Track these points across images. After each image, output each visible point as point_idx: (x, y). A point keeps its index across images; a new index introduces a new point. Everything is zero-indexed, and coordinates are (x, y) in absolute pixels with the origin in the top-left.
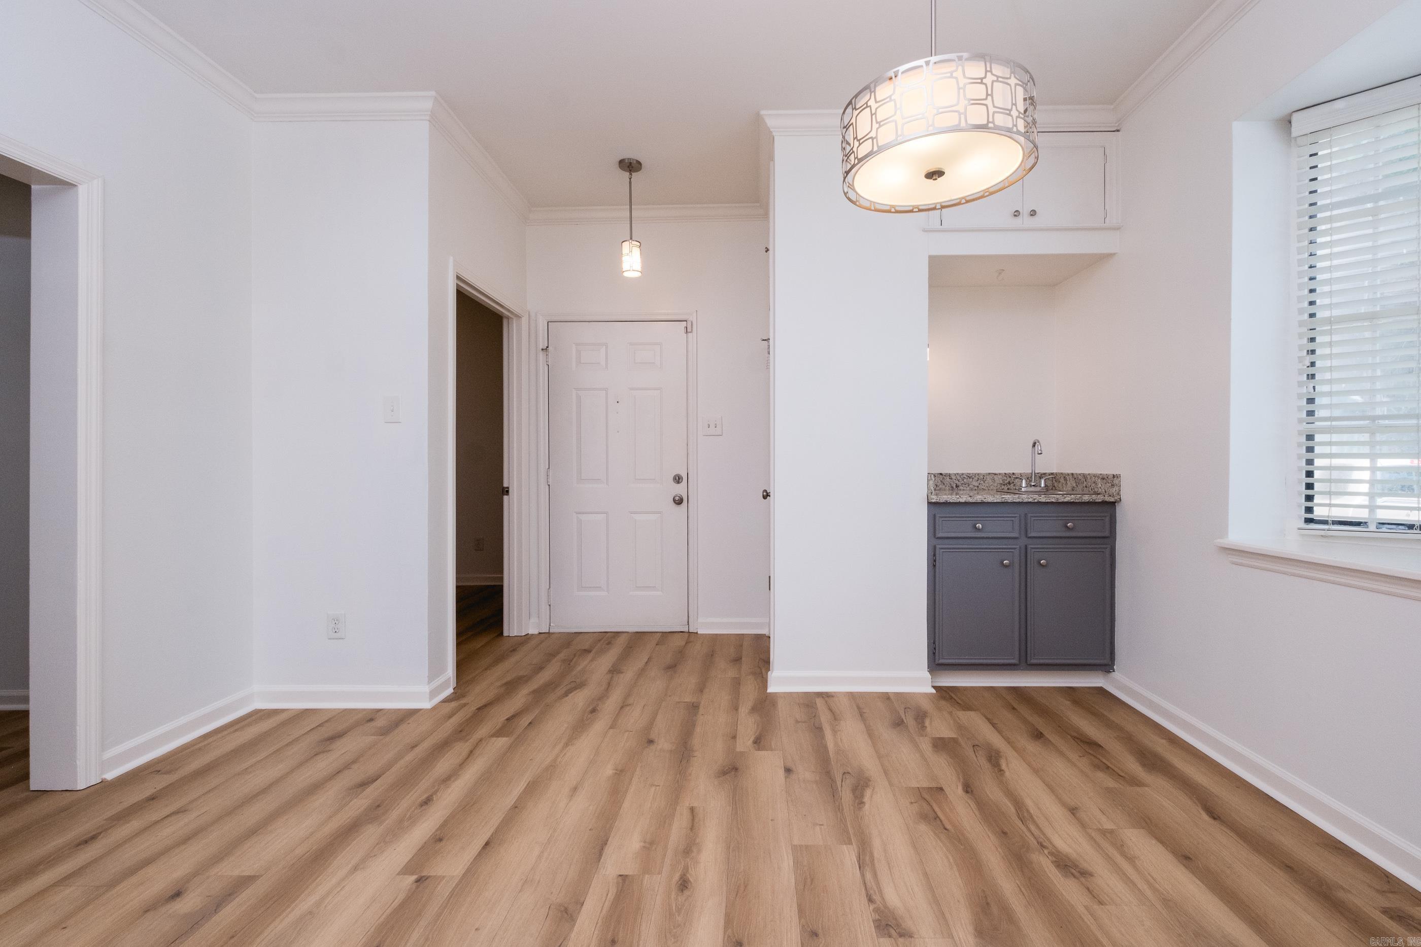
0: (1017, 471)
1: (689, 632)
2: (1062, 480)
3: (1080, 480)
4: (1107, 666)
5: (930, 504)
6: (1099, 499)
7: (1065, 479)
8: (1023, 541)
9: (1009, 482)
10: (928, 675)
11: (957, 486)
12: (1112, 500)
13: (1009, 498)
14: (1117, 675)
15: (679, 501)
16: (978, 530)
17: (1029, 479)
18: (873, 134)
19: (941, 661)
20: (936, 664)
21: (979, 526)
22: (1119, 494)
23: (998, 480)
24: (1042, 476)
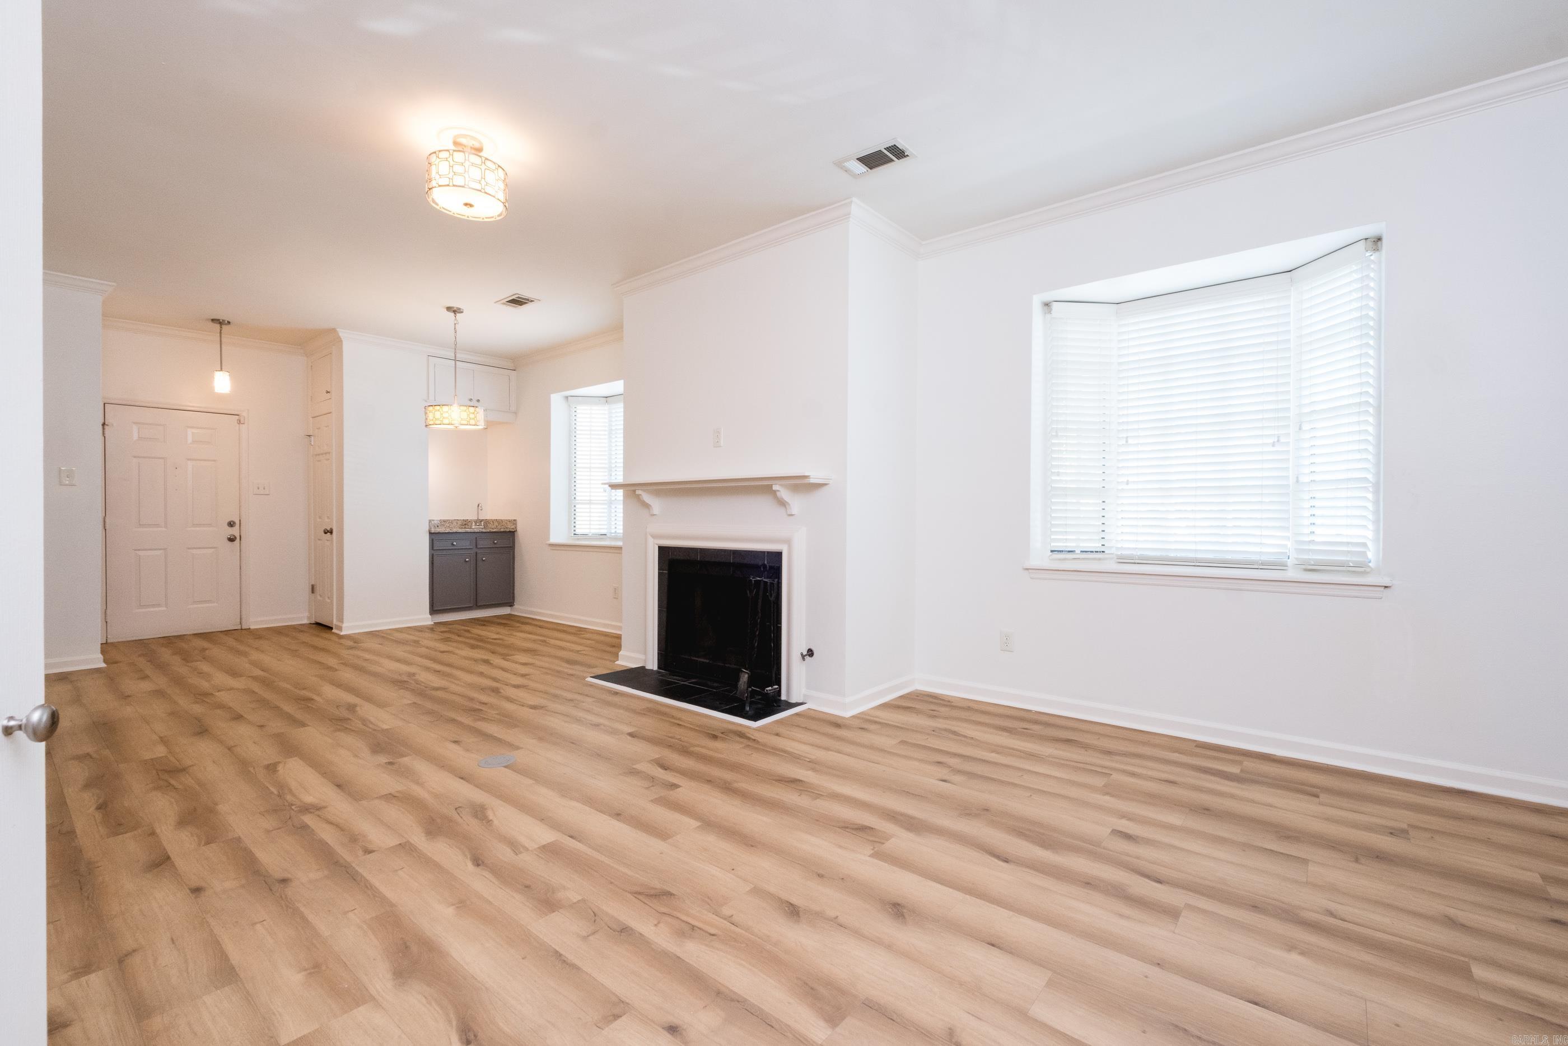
0: (469, 518)
1: (242, 629)
2: (492, 523)
3: (499, 522)
4: (511, 604)
5: (430, 533)
6: (508, 530)
7: (493, 522)
8: (475, 550)
9: (466, 523)
10: (430, 616)
11: (438, 526)
12: (513, 530)
13: (469, 530)
14: (516, 606)
15: (232, 539)
16: (453, 545)
17: (476, 522)
18: (441, 419)
19: (436, 609)
20: (434, 610)
21: (455, 543)
22: (516, 528)
23: (460, 523)
24: (481, 521)
